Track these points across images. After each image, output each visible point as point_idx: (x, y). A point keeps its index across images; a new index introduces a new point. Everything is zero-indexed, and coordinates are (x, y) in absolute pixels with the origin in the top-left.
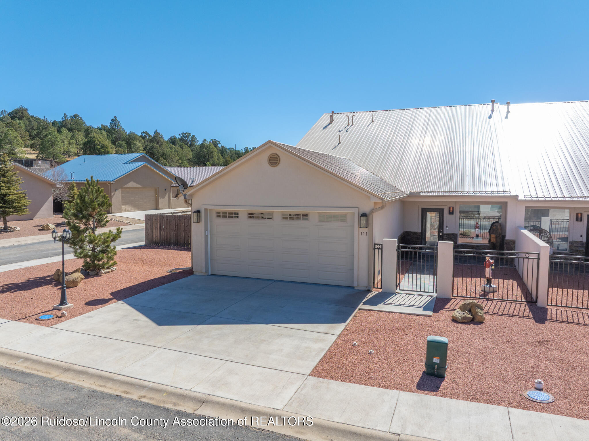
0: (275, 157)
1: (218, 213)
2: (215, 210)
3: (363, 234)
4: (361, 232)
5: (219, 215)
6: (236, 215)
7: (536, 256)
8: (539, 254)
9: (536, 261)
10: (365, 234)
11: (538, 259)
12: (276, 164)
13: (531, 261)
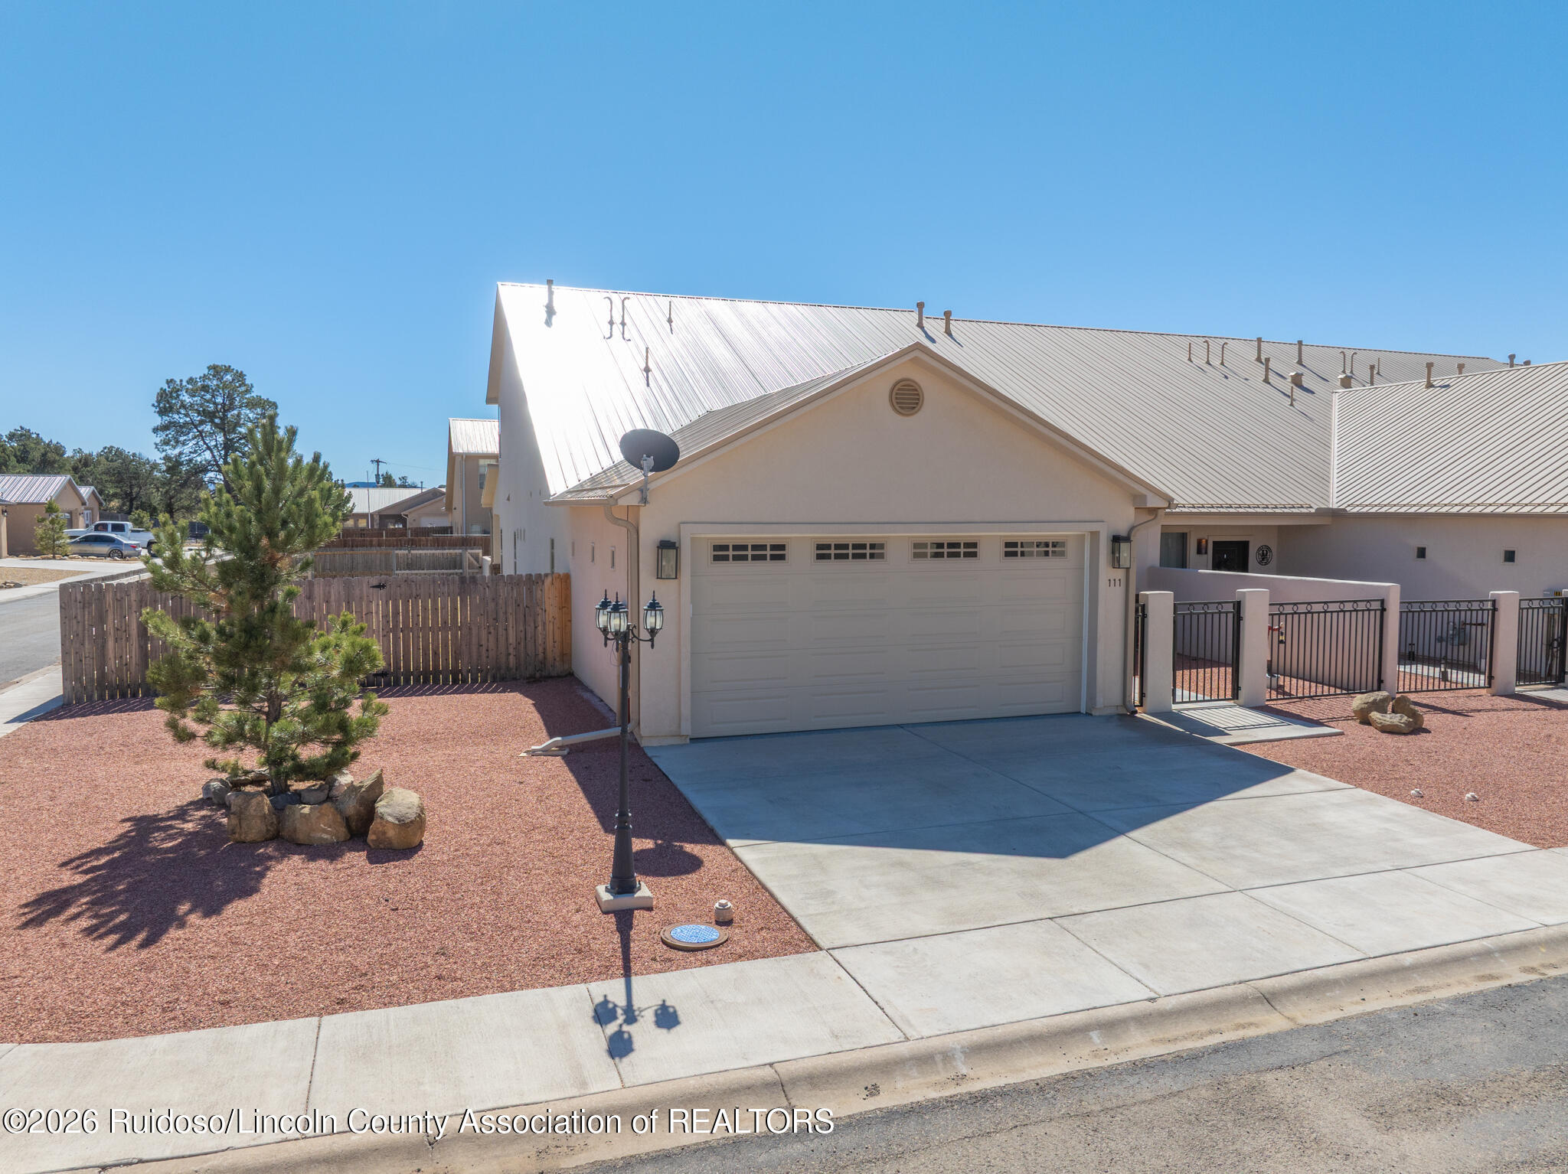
0: (909, 390)
1: (717, 548)
2: (708, 539)
3: (1112, 582)
4: (1110, 580)
5: (721, 553)
6: (778, 552)
7: (1376, 605)
8: (1382, 601)
9: (1378, 613)
10: (1117, 582)
11: (1383, 610)
12: (914, 408)
13: (1372, 613)
